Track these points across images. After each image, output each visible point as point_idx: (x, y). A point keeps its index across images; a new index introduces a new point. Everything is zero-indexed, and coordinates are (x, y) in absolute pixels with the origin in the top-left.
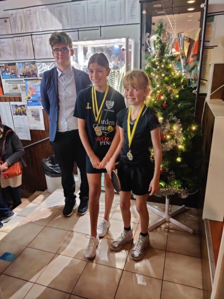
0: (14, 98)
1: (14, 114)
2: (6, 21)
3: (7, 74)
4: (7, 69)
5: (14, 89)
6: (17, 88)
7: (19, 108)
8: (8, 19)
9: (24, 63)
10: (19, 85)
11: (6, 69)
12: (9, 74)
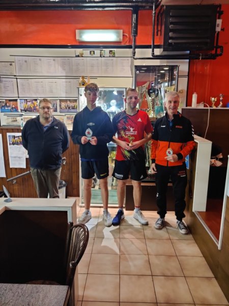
0: (13, 129)
1: (10, 144)
2: (11, 65)
3: (6, 108)
4: (8, 104)
5: (13, 121)
6: (16, 121)
7: (16, 139)
8: (13, 63)
9: (26, 100)
10: (19, 119)
11: (6, 104)
12: (10, 108)
